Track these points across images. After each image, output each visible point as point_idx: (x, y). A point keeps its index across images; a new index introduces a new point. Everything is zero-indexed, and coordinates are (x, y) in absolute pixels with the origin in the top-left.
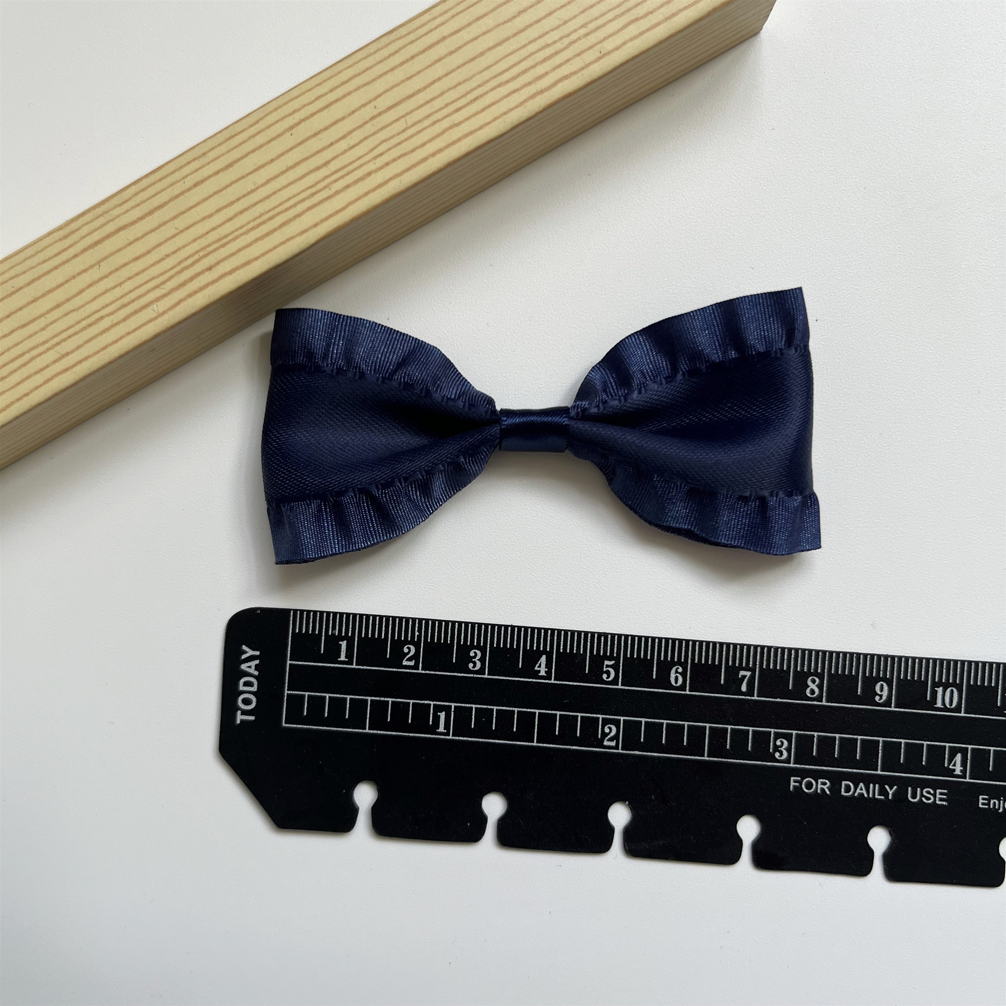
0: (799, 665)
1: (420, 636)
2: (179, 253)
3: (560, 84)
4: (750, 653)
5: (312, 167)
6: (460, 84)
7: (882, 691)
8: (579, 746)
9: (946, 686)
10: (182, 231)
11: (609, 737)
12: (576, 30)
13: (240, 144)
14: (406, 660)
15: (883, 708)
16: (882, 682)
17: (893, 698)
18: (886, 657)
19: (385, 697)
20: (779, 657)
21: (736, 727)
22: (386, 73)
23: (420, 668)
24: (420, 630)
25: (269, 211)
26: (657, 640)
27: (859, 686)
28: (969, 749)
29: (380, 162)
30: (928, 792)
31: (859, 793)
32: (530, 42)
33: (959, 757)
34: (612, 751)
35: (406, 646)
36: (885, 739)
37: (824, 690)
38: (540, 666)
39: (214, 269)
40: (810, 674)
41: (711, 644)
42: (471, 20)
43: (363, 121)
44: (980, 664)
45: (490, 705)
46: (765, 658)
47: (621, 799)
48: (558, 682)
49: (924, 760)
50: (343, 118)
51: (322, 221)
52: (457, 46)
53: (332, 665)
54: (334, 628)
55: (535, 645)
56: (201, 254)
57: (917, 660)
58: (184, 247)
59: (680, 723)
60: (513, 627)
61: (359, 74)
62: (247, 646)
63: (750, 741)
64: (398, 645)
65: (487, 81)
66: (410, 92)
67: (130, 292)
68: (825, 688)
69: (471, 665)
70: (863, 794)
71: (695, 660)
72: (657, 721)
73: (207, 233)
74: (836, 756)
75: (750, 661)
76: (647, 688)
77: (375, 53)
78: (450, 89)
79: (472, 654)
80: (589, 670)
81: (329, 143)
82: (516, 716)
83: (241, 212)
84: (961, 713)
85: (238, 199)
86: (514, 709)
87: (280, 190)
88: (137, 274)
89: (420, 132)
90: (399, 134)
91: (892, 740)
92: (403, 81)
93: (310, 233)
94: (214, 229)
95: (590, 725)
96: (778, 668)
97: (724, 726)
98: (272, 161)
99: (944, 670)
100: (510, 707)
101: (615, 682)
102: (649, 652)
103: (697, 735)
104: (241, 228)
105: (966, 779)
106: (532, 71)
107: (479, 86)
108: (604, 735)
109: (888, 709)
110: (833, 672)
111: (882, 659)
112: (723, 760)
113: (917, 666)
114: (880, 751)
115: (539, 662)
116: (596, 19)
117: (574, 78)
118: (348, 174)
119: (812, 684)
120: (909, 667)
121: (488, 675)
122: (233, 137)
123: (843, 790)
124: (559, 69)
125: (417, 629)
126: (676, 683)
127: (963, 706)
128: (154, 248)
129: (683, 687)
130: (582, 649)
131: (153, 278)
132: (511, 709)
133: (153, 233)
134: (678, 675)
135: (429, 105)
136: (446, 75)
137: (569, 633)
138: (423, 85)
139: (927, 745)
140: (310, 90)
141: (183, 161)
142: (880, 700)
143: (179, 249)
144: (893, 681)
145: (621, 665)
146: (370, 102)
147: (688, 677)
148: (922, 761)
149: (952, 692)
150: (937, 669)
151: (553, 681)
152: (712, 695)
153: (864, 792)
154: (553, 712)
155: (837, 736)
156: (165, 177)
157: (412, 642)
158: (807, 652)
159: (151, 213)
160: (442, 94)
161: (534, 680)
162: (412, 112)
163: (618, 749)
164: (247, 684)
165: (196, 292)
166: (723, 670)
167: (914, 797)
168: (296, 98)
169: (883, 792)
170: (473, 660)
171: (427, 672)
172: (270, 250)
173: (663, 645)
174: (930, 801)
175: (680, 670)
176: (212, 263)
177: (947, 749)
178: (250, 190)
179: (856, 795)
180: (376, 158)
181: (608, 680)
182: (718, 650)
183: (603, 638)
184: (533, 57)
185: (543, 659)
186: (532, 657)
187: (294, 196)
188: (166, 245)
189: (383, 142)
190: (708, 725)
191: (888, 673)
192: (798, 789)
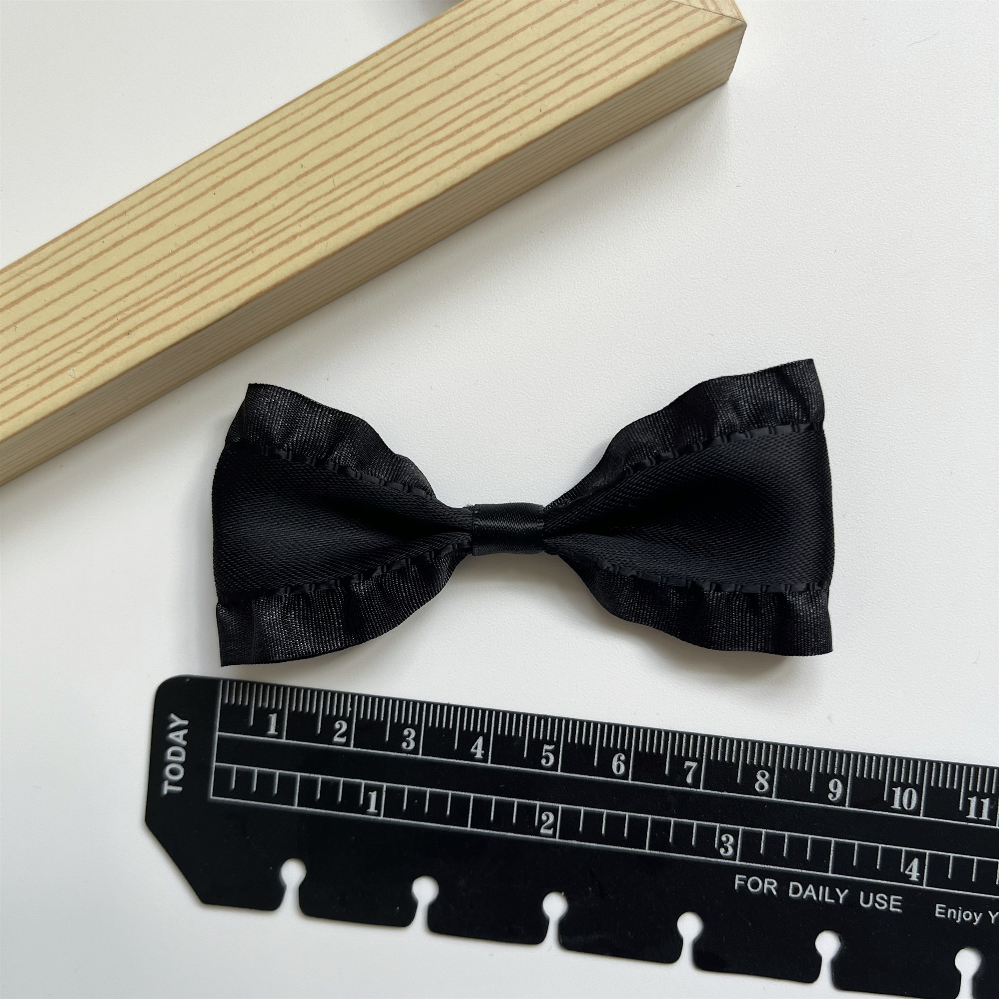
0: (748, 757)
1: (352, 712)
2: (97, 316)
3: (497, 144)
4: (697, 743)
5: (235, 228)
6: (391, 142)
7: (836, 788)
8: (515, 833)
9: (904, 787)
10: (100, 293)
11: (546, 824)
12: (514, 87)
13: (162, 203)
14: (338, 736)
15: (836, 807)
16: (836, 780)
17: (848, 796)
18: (841, 753)
19: (315, 773)
20: (727, 749)
21: (680, 820)
22: (314, 130)
23: (352, 745)
24: (352, 706)
25: (190, 274)
26: (599, 726)
27: (812, 782)
28: (927, 854)
29: (305, 224)
30: (882, 898)
31: (808, 895)
32: (466, 99)
33: (915, 863)
34: (548, 839)
35: (338, 722)
36: (838, 840)
37: (775, 785)
38: (476, 748)
39: (133, 333)
40: (759, 767)
41: (656, 732)
42: (404, 75)
43: (290, 181)
44: (942, 765)
45: (423, 787)
46: (712, 749)
47: (557, 889)
48: (495, 766)
49: (878, 863)
50: (268, 178)
51: (244, 285)
52: (389, 102)
53: (261, 738)
54: (264, 700)
55: (472, 725)
56: (119, 317)
57: (874, 758)
58: (102, 309)
59: (621, 813)
60: (449, 706)
61: (285, 131)
62: (176, 714)
63: (694, 835)
64: (329, 721)
65: (420, 140)
66: (338, 150)
67: (47, 355)
68: (775, 783)
69: (404, 745)
70: (812, 897)
71: (638, 748)
72: (597, 810)
73: (126, 296)
74: (784, 855)
75: (696, 751)
76: (587, 775)
77: (303, 108)
78: (380, 148)
79: (406, 732)
80: (527, 754)
81: (253, 203)
82: (450, 799)
83: (161, 275)
84: (919, 815)
85: (158, 261)
86: (448, 791)
87: (201, 252)
88: (54, 337)
89: (348, 193)
90: (326, 194)
91: (844, 840)
92: (331, 139)
93: (232, 298)
94: (132, 292)
95: (527, 812)
96: (726, 759)
97: (667, 818)
98: (194, 221)
99: (903, 770)
100: (444, 789)
101: (554, 767)
102: (591, 738)
103: (638, 826)
104: (162, 290)
105: (922, 885)
106: (468, 129)
107: (412, 145)
108: (541, 823)
109: (841, 807)
110: (784, 767)
111: (837, 755)
112: (665, 853)
113: (874, 763)
114: (832, 852)
115: (476, 744)
116: (537, 74)
117: (512, 137)
118: (272, 236)
119: (761, 778)
120: (866, 764)
121: (422, 755)
122: (154, 195)
123: (791, 891)
124: (496, 128)
125: (349, 704)
126: (618, 770)
127: (922, 808)
128: (72, 310)
129: (625, 776)
130: (520, 732)
131: (70, 342)
132: (445, 791)
133: (71, 294)
134: (620, 762)
135: (358, 165)
136: (377, 132)
137: (508, 715)
138: (352, 143)
139: (882, 847)
140: (235, 146)
141: (103, 218)
142: (833, 798)
143: (97, 312)
144: (848, 779)
145: (561, 749)
146: (296, 161)
147: (631, 765)
148: (876, 864)
149: (911, 793)
150: (896, 768)
151: (489, 764)
152: (656, 785)
153: (813, 894)
154: (489, 796)
155: (787, 834)
156: (84, 236)
157: (343, 718)
158: (757, 744)
159: (69, 273)
160: (372, 153)
161: (470, 763)
162: (339, 171)
163: (555, 838)
164: (174, 754)
165: (114, 357)
166: (668, 759)
167: (866, 901)
168: (220, 155)
169: (833, 895)
170: (407, 739)
171: (359, 749)
172: (190, 315)
173: (606, 731)
174: (883, 908)
175: (623, 758)
176: (131, 328)
177: (903, 853)
178: (170, 252)
179: (805, 897)
180: (301, 220)
181: (547, 765)
182: (663, 739)
183: (542, 722)
184: (468, 115)
185: (480, 741)
186: (469, 738)
187: (216, 259)
188: (84, 307)
189: (309, 203)
190: (650, 817)
191: (843, 770)
192: (743, 888)
